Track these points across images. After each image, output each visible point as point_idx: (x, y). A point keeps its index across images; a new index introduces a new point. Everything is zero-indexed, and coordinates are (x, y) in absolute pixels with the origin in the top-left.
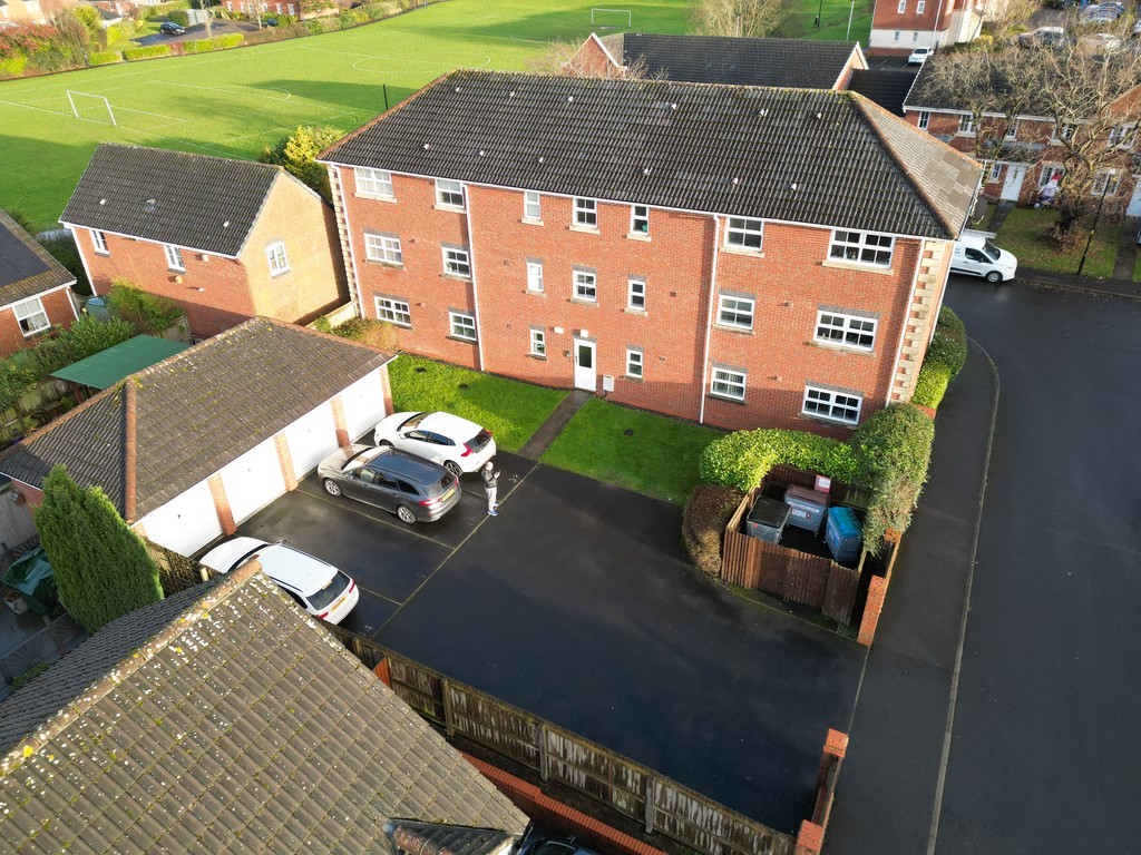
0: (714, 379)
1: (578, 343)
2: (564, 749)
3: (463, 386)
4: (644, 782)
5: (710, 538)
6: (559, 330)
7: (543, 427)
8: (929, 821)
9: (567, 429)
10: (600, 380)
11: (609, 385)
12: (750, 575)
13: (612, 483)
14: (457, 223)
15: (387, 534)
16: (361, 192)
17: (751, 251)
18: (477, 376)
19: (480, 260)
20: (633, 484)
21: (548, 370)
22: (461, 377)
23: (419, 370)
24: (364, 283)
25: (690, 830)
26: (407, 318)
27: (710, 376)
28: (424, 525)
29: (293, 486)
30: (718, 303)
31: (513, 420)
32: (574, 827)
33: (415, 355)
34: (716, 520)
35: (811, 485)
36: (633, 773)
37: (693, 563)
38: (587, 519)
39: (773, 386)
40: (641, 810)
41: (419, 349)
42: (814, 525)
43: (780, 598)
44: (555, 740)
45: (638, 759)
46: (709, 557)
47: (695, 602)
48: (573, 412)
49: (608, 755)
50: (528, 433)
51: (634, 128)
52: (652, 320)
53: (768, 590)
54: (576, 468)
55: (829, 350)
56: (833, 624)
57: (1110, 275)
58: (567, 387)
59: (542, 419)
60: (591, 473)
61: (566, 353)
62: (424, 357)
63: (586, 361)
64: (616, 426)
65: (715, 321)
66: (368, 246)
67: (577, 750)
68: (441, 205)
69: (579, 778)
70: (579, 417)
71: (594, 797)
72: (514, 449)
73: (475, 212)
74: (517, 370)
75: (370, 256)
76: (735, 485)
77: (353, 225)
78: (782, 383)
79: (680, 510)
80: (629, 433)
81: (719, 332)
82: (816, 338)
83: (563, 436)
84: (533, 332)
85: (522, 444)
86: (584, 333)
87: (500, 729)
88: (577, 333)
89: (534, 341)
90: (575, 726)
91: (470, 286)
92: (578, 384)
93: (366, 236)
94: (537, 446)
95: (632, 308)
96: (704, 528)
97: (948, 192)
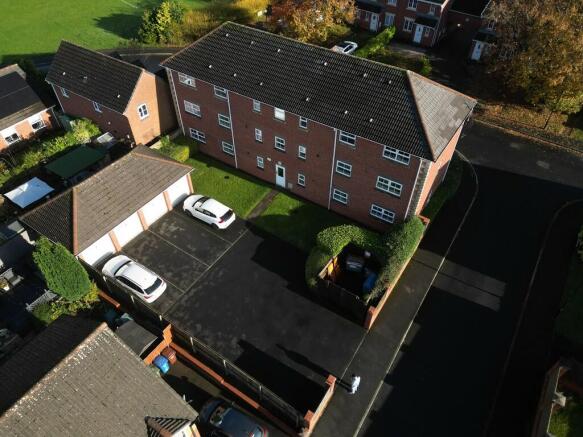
0: (335, 193)
1: (278, 166)
3: (226, 177)
6: (269, 159)
10: (287, 183)
11: (290, 186)
14: (224, 105)
16: (181, 81)
17: (350, 145)
19: (235, 122)
24: (184, 121)
26: (203, 140)
29: (146, 229)
41: (209, 154)
48: (273, 198)
52: (309, 164)
55: (382, 192)
61: (273, 169)
63: (281, 173)
65: (335, 170)
66: (186, 105)
68: (217, 96)
73: (231, 101)
74: (252, 171)
77: (178, 95)
82: (377, 186)
84: (258, 158)
86: (280, 163)
88: (277, 162)
89: (259, 161)
91: (230, 132)
92: (278, 183)
93: (185, 101)
95: (300, 157)
97: (443, 128)
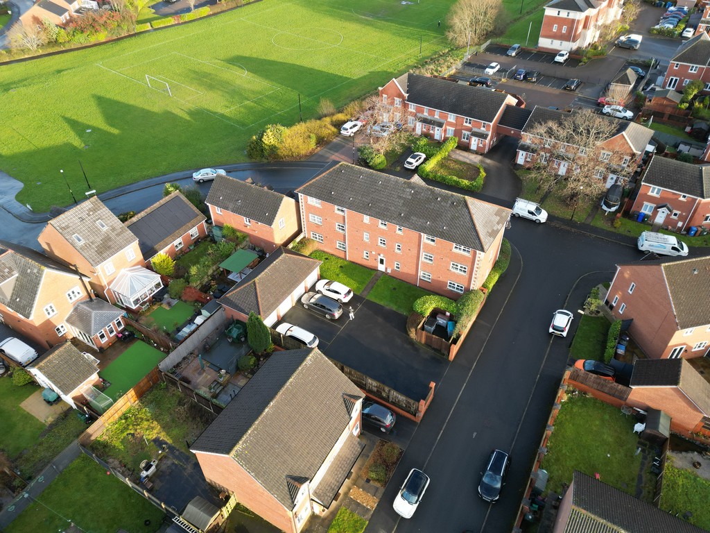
0: (422, 274)
1: (379, 258)
2: (372, 383)
3: (341, 267)
4: (389, 391)
5: (413, 330)
6: (373, 253)
7: (367, 286)
8: (454, 402)
9: (375, 286)
10: (386, 269)
11: (389, 271)
12: (423, 341)
13: (388, 307)
14: (342, 218)
15: (323, 322)
16: (309, 202)
17: (432, 243)
18: (346, 263)
19: (348, 229)
20: (394, 308)
21: (370, 263)
22: (340, 263)
23: (327, 259)
24: (307, 228)
25: (399, 401)
26: (322, 240)
27: (421, 274)
28: (333, 320)
29: (294, 305)
30: (422, 255)
31: (358, 282)
32: (373, 400)
33: (324, 252)
34: (415, 325)
35: (444, 314)
36: (387, 389)
37: (409, 335)
38: (380, 320)
39: (439, 279)
40: (388, 397)
41: (325, 250)
42: (445, 325)
43: (431, 347)
44: (370, 381)
45: (387, 386)
46: (413, 335)
47: (408, 347)
48: (377, 280)
49: (382, 385)
50: (363, 287)
51: (400, 197)
52: (403, 255)
53: (428, 344)
54: (377, 301)
55: (454, 273)
56: (444, 355)
57: (583, 221)
58: (376, 270)
59: (367, 282)
60: (382, 303)
61: (376, 259)
62: (327, 253)
63: (382, 262)
64: (391, 286)
65: (422, 259)
66: (310, 217)
67: (375, 383)
68: (337, 212)
69: (375, 389)
70: (379, 282)
71: (378, 393)
72: (358, 294)
73: (347, 215)
74: (359, 261)
75: (310, 220)
76: (421, 315)
77: (306, 211)
78: (441, 279)
79: (407, 317)
80: (394, 289)
81: (423, 263)
82: (451, 268)
83: (374, 289)
84: (365, 252)
85: (361, 291)
86: (382, 255)
87: (357, 377)
88: (380, 255)
89: (365, 254)
90: (374, 378)
91: (345, 236)
92: (379, 269)
93: (310, 215)
94: (366, 292)
95: (397, 251)
96: (411, 327)
97: (490, 231)
